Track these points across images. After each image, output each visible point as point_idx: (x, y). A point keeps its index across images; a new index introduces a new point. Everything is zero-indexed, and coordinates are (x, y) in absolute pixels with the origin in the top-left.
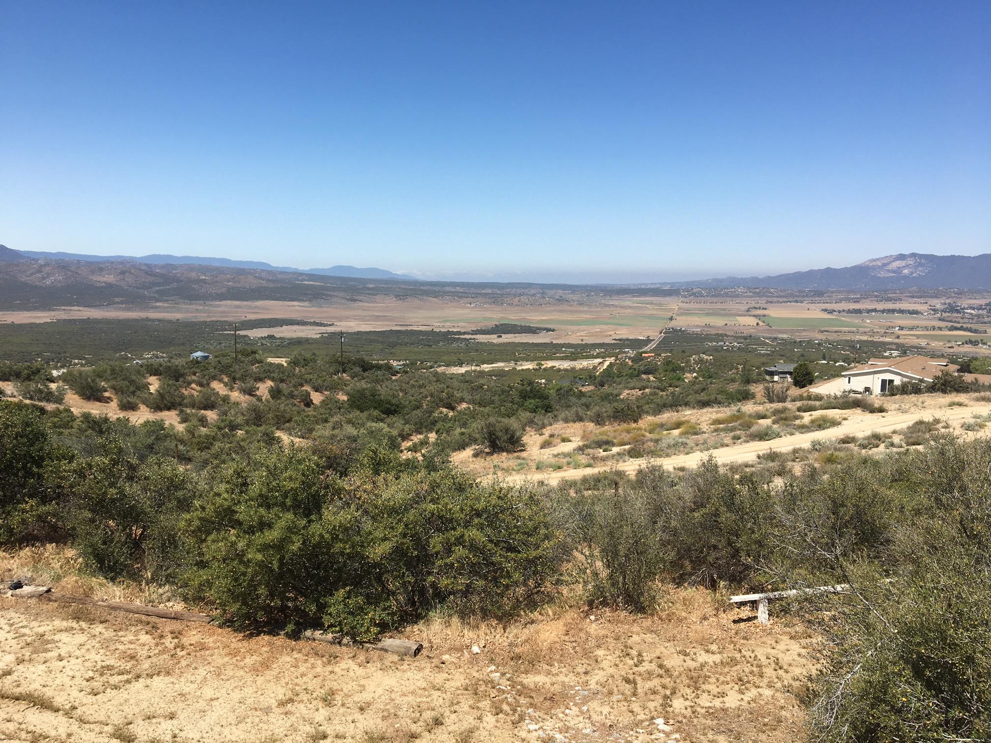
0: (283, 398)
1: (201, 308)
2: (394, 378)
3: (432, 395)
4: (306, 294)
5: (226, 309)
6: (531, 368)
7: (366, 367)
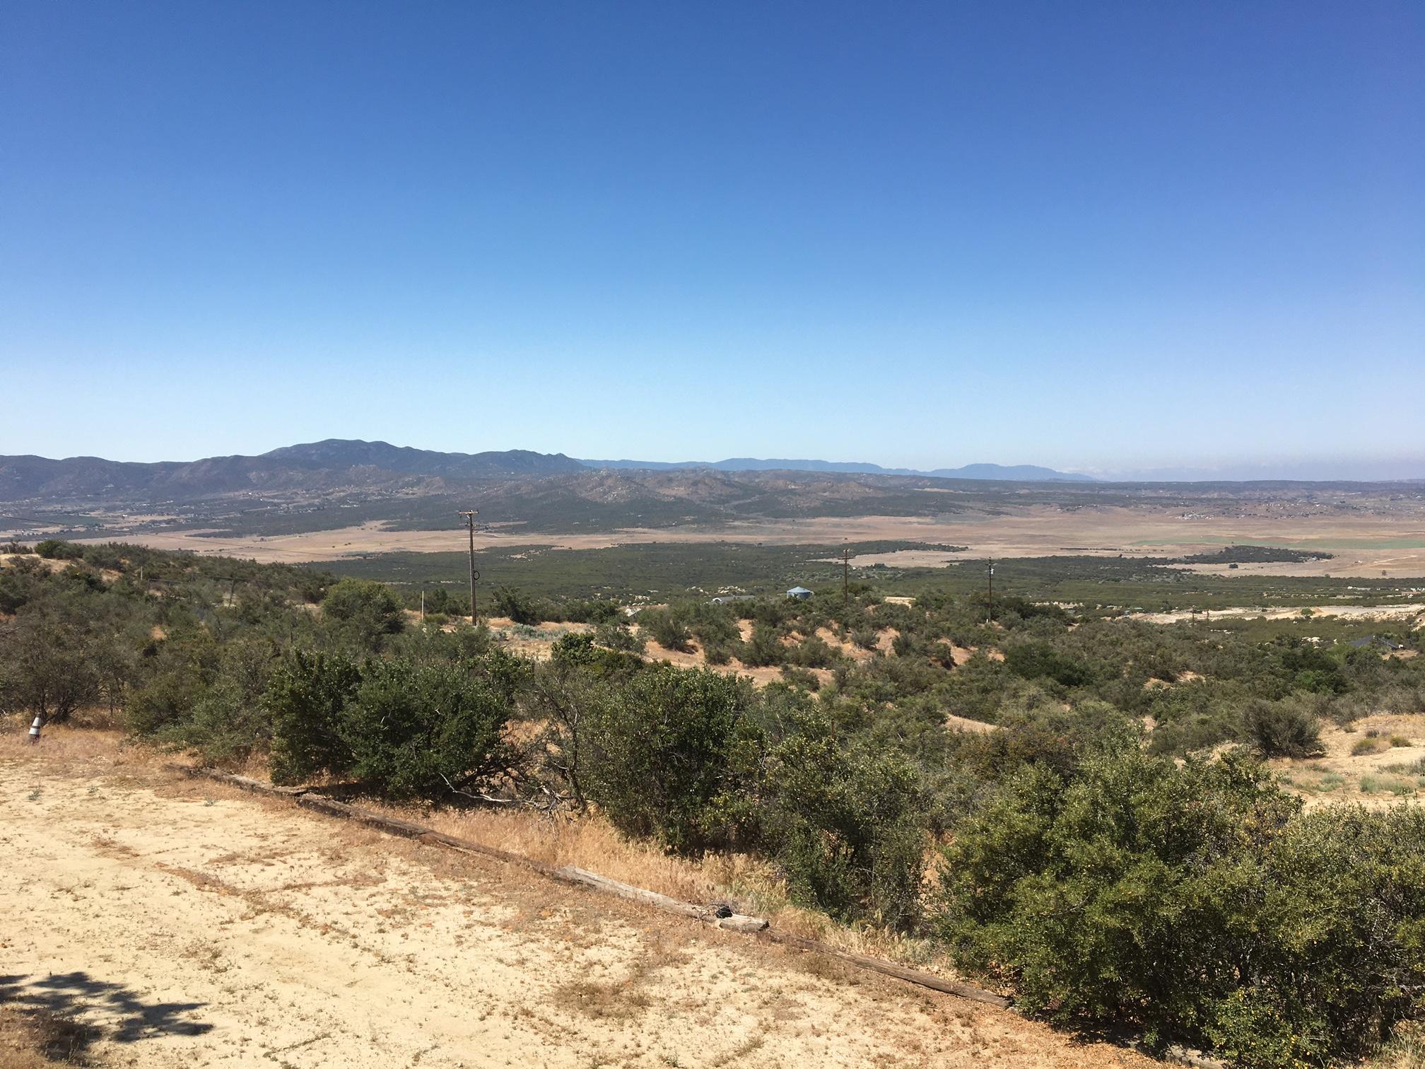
0: (913, 654)
1: (789, 527)
2: (1070, 629)
3: (1136, 659)
4: (929, 506)
5: (821, 529)
6: (1292, 617)
7: (1026, 612)
